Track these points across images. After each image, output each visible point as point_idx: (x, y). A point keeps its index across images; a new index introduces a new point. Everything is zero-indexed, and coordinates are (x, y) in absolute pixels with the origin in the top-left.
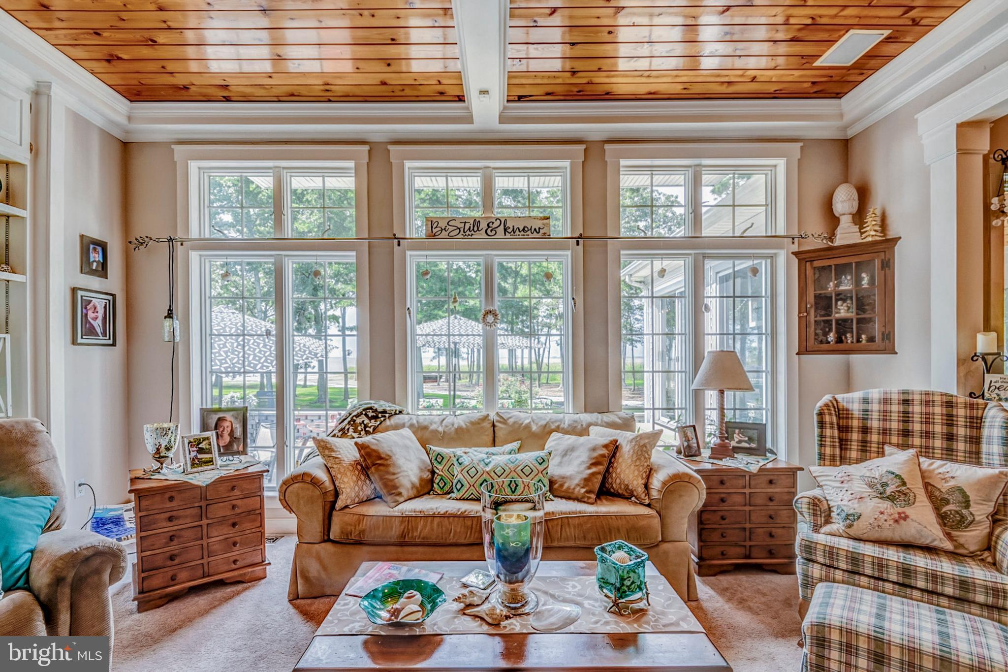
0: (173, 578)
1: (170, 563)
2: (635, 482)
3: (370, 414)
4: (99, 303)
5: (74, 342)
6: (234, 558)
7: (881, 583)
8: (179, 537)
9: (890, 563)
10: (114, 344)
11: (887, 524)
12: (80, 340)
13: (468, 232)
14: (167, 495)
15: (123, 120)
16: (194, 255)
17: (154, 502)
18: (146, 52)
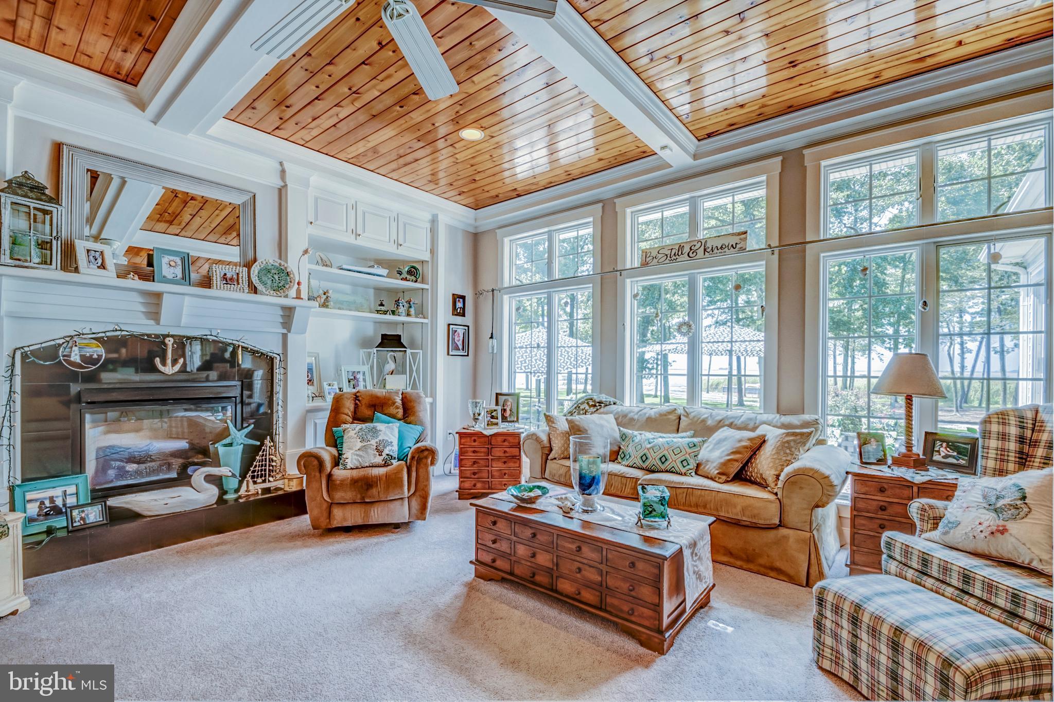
0: (475, 485)
1: (473, 476)
2: (768, 472)
3: (591, 403)
4: (461, 331)
5: (448, 354)
6: (504, 483)
7: (944, 586)
8: (478, 463)
9: (954, 568)
10: (468, 355)
11: (983, 535)
12: (451, 353)
14: (473, 438)
15: (472, 222)
16: (506, 298)
17: (466, 440)
18: (473, 186)
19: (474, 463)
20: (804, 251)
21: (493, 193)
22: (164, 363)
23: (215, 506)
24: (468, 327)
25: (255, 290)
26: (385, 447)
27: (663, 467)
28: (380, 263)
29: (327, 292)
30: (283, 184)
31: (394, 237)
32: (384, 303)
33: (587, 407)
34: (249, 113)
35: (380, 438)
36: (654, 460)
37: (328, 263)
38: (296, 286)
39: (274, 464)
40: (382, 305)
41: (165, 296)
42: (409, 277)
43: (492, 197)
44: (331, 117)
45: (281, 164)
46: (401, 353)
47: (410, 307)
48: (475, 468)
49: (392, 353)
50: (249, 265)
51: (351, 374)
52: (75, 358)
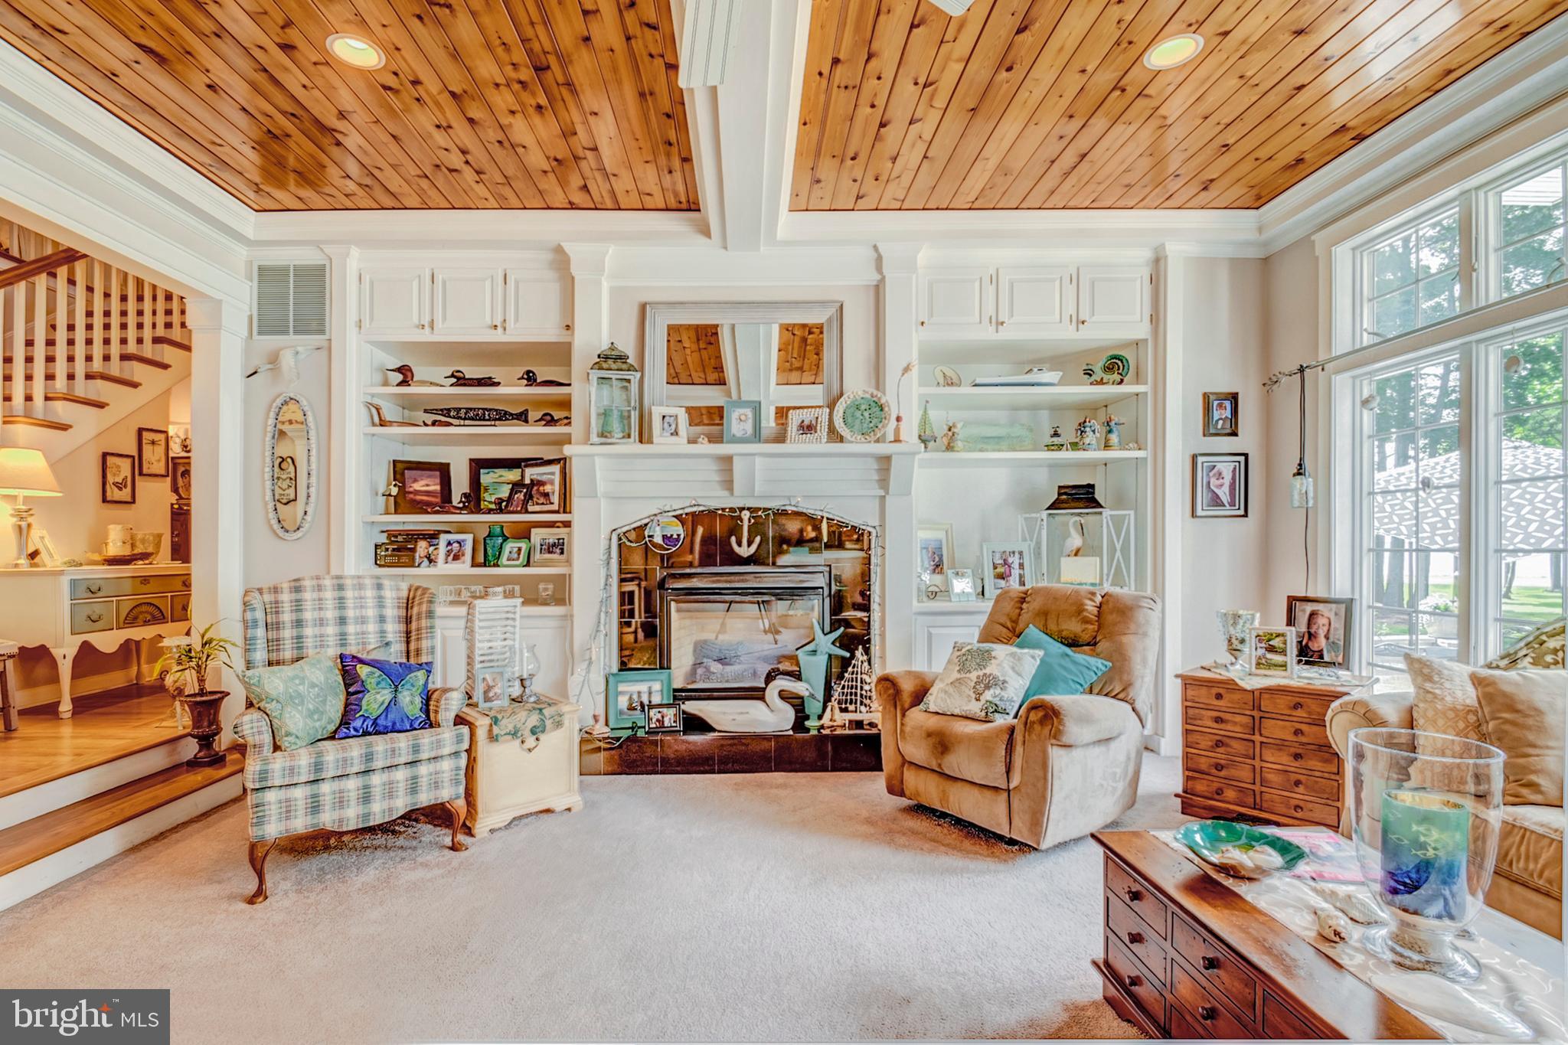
0: (1220, 791)
1: (1214, 771)
4: (1226, 468)
5: (1193, 515)
6: (1297, 802)
8: (1227, 745)
10: (1246, 515)
12: (1199, 512)
14: (1215, 691)
15: (1252, 236)
16: (1342, 384)
17: (1202, 695)
18: (1228, 159)
19: (1219, 744)
21: (1287, 156)
22: (739, 544)
23: (791, 732)
24: (1246, 455)
25: (839, 438)
26: (988, 687)
28: (1057, 361)
29: (954, 426)
30: (879, 277)
31: (1072, 311)
32: (1059, 431)
34: (817, 191)
35: (988, 671)
37: (955, 380)
38: (893, 423)
39: (867, 687)
40: (1056, 434)
41: (736, 460)
42: (1106, 377)
43: (1289, 167)
44: (913, 145)
45: (875, 248)
46: (1098, 517)
47: (1110, 431)
48: (1220, 755)
49: (1077, 518)
50: (831, 405)
51: (998, 556)
52: (658, 540)
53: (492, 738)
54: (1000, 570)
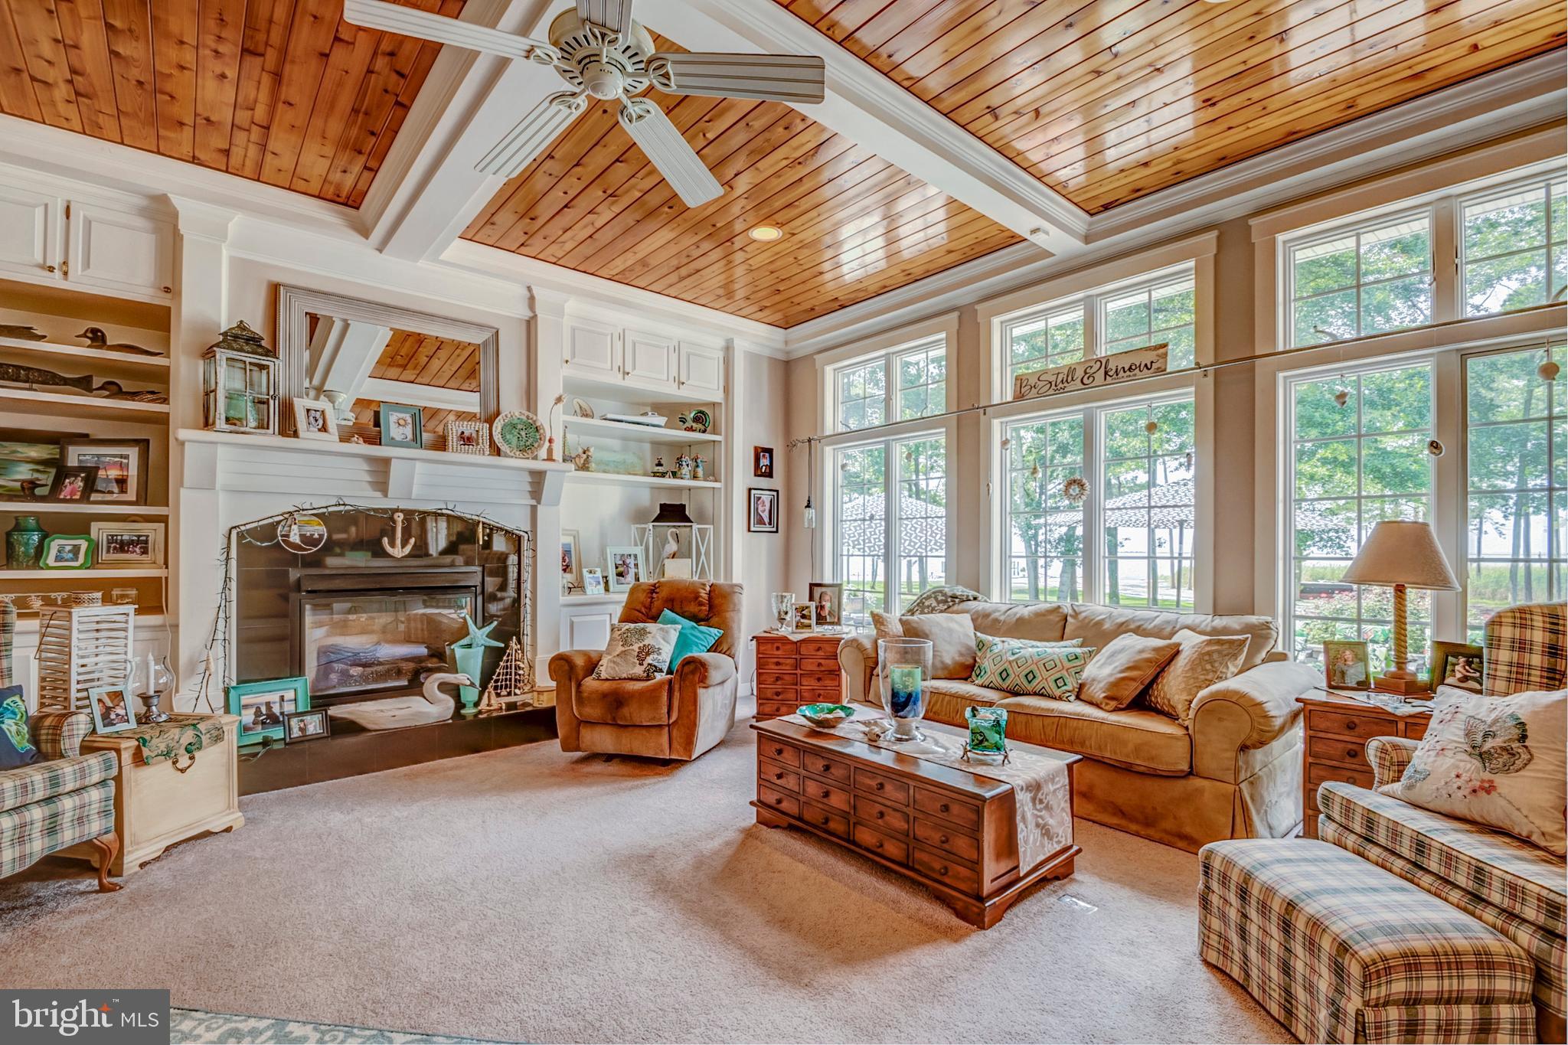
0: (778, 710)
1: (774, 698)
2: (1177, 697)
3: (940, 598)
4: (766, 497)
5: (749, 530)
7: (1392, 858)
8: (782, 679)
9: (1405, 831)
10: (777, 532)
12: (752, 529)
13: (1061, 385)
14: (777, 645)
15: (781, 346)
16: (828, 450)
17: (767, 648)
18: (778, 298)
19: (778, 679)
20: (1252, 369)
21: (807, 306)
22: (392, 544)
24: (777, 491)
25: (498, 452)
26: (649, 654)
27: (1030, 687)
28: (659, 408)
29: (588, 450)
30: (531, 315)
31: (674, 372)
32: (662, 462)
33: (934, 604)
34: (488, 229)
35: (646, 642)
36: (1016, 679)
37: (589, 412)
38: (547, 444)
39: (521, 672)
40: (659, 464)
41: (394, 463)
42: (694, 425)
43: (806, 311)
44: (585, 227)
45: (529, 289)
46: (688, 529)
47: (697, 466)
48: (778, 686)
49: (674, 530)
50: (490, 420)
51: (618, 557)
52: (295, 538)
53: (139, 760)
54: (621, 569)
